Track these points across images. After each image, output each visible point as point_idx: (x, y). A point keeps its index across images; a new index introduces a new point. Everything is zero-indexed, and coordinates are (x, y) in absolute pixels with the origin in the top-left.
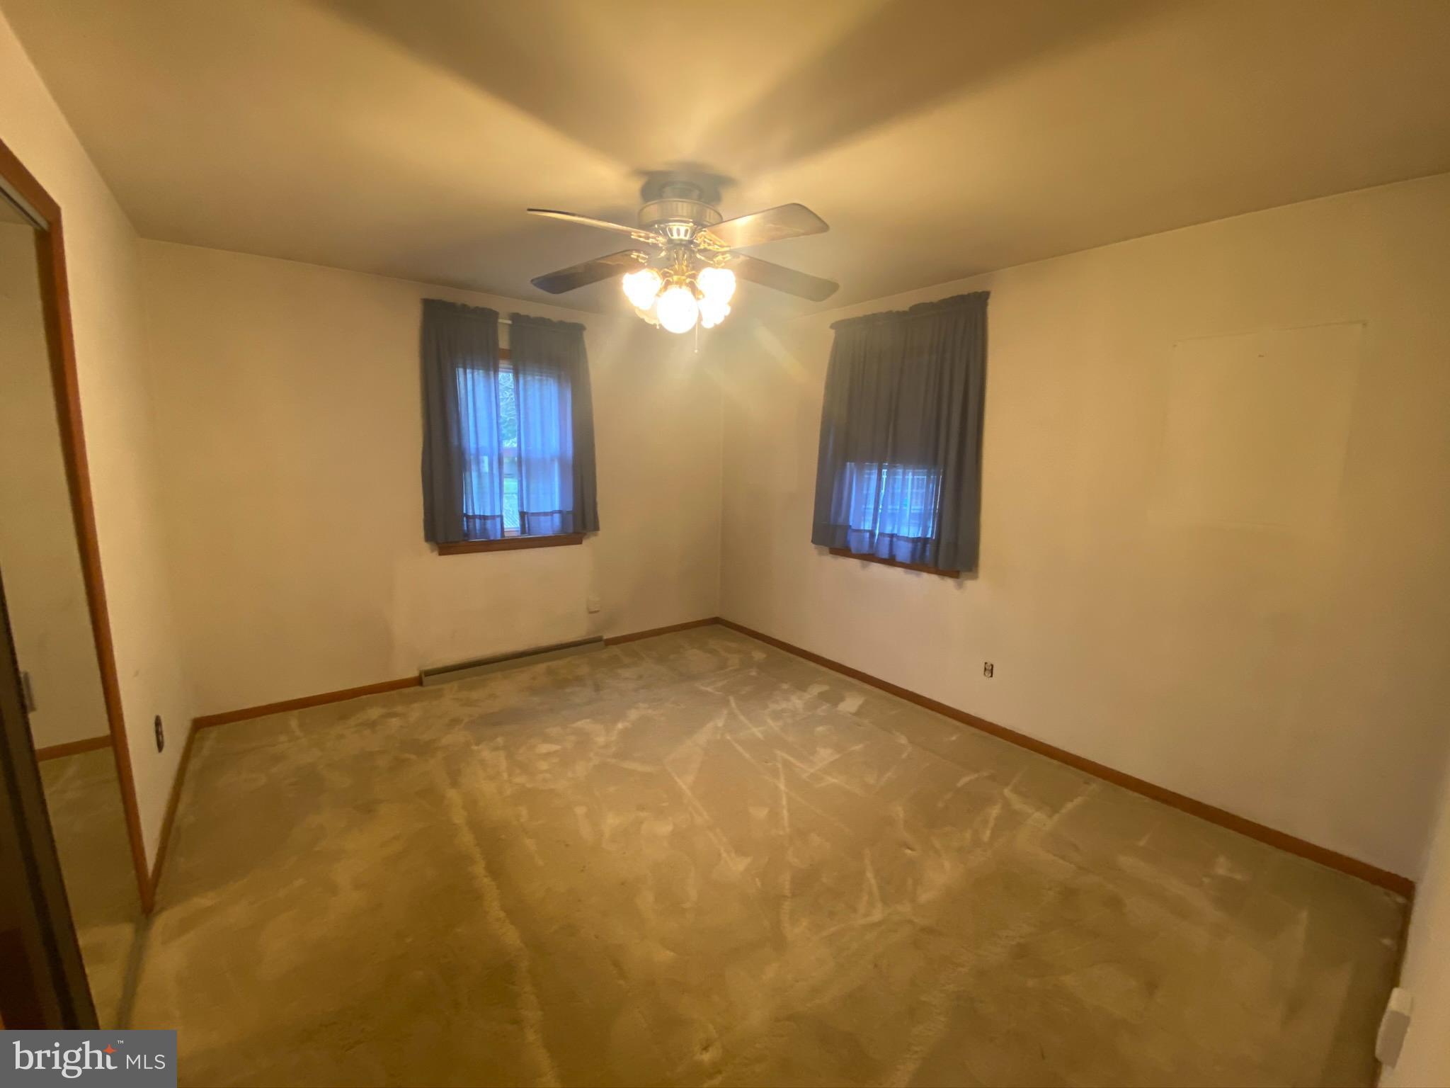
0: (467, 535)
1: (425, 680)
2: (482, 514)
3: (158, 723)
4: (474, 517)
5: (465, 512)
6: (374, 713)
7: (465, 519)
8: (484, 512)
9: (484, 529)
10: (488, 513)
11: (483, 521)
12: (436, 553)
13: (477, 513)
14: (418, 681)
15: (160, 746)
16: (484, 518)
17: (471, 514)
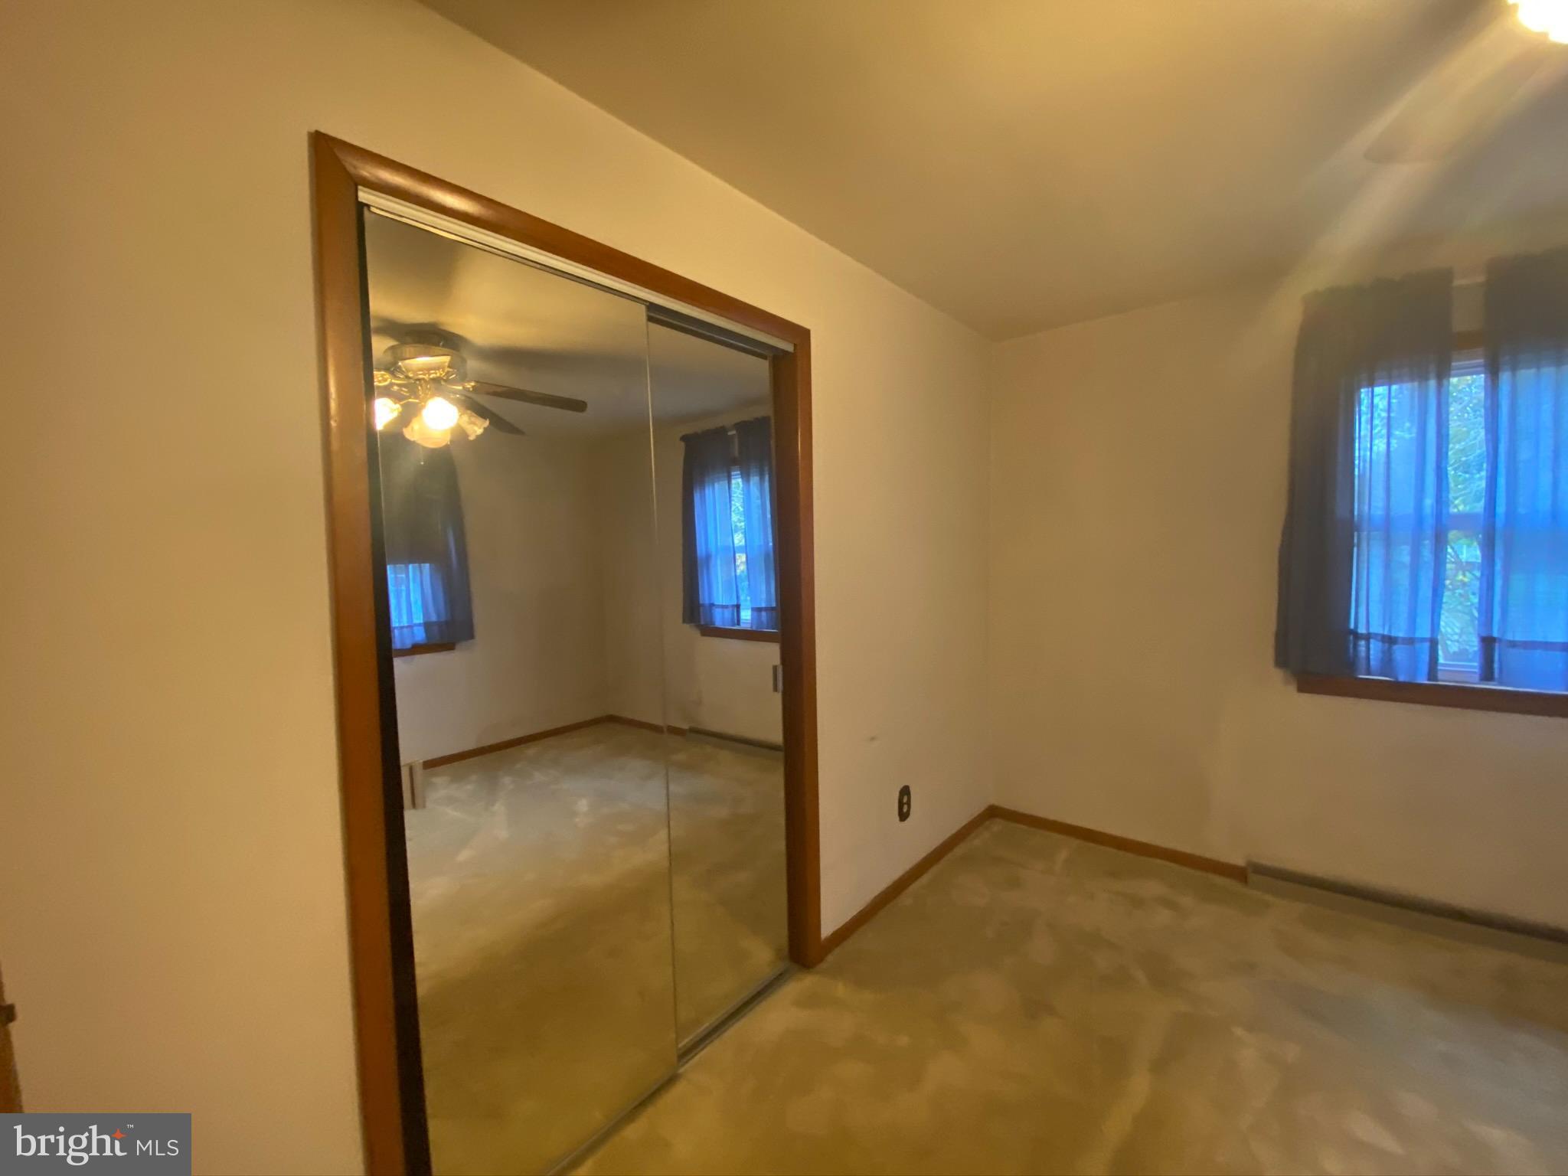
0: (1351, 664)
1: (1253, 878)
2: (1386, 633)
3: (905, 791)
4: (1368, 637)
5: (1352, 626)
6: (1152, 888)
7: (1351, 637)
8: (1390, 630)
9: (1388, 662)
10: (1400, 633)
11: (1387, 645)
12: (1292, 689)
13: (1376, 628)
14: (1239, 874)
15: (903, 816)
16: (1389, 641)
17: (1362, 630)
